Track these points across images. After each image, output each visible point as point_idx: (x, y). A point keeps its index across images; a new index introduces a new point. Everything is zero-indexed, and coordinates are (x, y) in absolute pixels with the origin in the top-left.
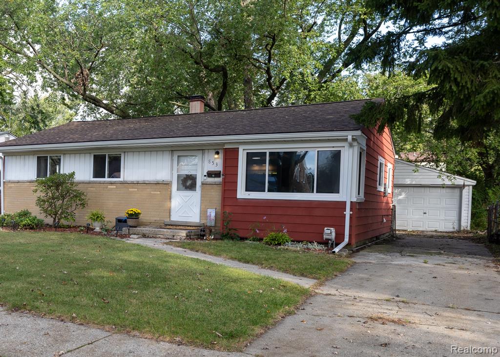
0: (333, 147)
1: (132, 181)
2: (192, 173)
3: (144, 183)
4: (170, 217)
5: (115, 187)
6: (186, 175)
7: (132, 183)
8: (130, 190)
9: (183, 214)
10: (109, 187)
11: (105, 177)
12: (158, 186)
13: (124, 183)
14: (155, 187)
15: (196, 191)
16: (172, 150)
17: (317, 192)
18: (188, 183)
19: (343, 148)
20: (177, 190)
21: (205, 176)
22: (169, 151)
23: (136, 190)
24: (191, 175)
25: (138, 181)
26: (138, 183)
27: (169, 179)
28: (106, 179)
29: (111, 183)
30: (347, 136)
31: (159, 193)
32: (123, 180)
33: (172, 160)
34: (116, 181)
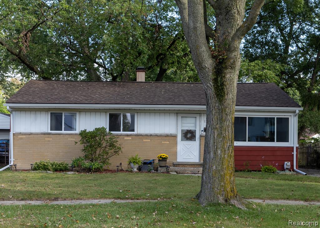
0: (285, 116)
1: (146, 134)
2: (192, 129)
3: (156, 136)
4: (176, 160)
5: (131, 138)
6: (187, 130)
7: (147, 135)
8: (144, 140)
9: (186, 157)
10: (125, 138)
11: (120, 131)
12: (167, 138)
13: (138, 135)
14: (165, 138)
15: (195, 141)
16: (177, 113)
17: (277, 142)
18: (189, 135)
19: (290, 117)
20: (181, 141)
21: (202, 131)
22: (175, 113)
23: (149, 140)
24: (191, 130)
25: (152, 134)
26: (151, 135)
27: (175, 133)
28: (122, 132)
29: (128, 135)
30: (296, 110)
31: (168, 142)
32: (137, 133)
33: (177, 119)
34: (132, 134)
